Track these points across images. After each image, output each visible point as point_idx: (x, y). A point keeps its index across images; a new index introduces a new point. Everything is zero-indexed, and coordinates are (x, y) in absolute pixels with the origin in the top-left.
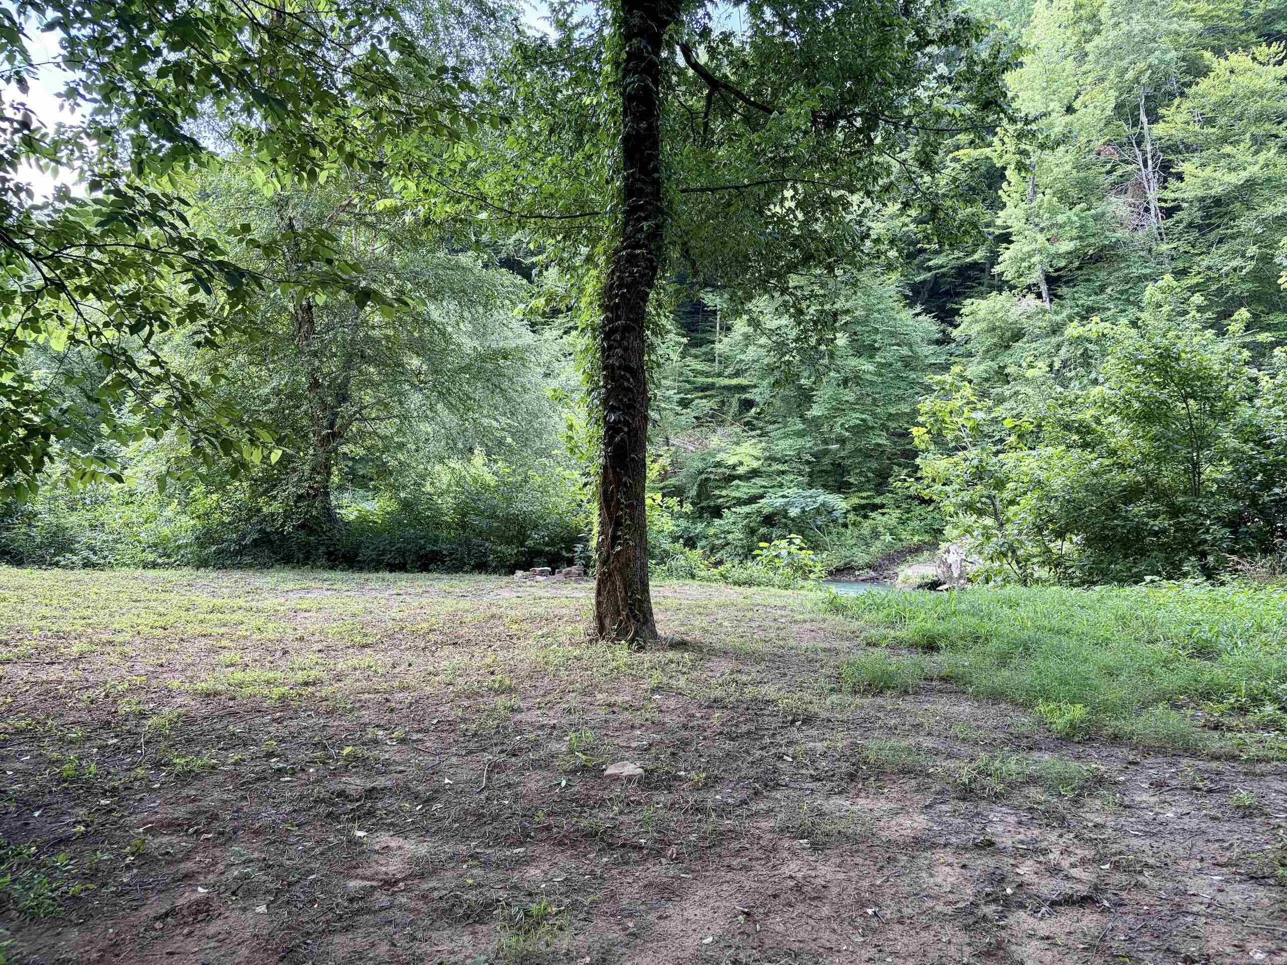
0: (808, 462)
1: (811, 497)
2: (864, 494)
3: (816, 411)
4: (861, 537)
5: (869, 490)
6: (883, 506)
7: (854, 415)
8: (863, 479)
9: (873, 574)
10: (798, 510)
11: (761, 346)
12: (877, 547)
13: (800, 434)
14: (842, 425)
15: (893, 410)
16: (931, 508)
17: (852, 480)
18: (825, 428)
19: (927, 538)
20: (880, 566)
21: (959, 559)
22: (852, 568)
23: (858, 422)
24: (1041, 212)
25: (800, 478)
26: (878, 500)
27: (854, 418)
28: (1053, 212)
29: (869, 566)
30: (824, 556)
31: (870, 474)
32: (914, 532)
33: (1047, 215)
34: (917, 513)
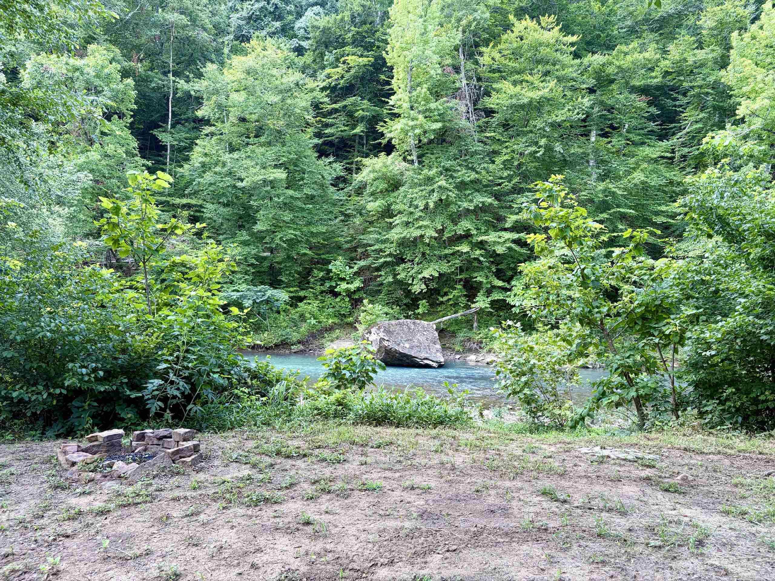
0: (252, 265)
1: (260, 291)
2: (291, 289)
3: (259, 227)
4: (293, 320)
5: (295, 286)
6: (305, 297)
7: (290, 231)
8: (291, 279)
9: (301, 347)
10: (251, 302)
11: (216, 173)
12: (304, 328)
13: (245, 243)
14: (281, 238)
15: (314, 230)
16: (338, 299)
17: (283, 279)
18: (267, 240)
19: (336, 320)
20: (307, 342)
21: (379, 338)
22: (287, 344)
23: (293, 236)
24: (420, 100)
25: (247, 277)
26: (302, 294)
27: (290, 233)
28: (427, 101)
29: (299, 342)
30: (265, 335)
31: (296, 275)
32: (329, 316)
33: (423, 103)
34: (328, 303)
